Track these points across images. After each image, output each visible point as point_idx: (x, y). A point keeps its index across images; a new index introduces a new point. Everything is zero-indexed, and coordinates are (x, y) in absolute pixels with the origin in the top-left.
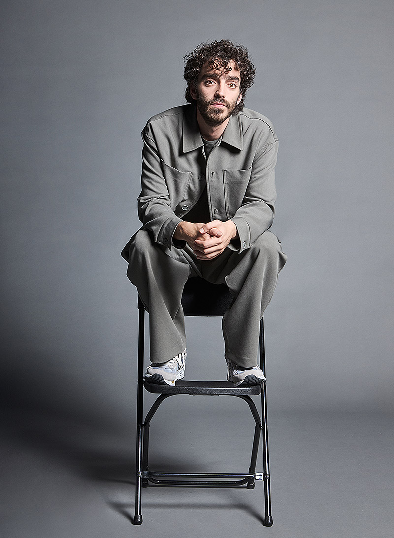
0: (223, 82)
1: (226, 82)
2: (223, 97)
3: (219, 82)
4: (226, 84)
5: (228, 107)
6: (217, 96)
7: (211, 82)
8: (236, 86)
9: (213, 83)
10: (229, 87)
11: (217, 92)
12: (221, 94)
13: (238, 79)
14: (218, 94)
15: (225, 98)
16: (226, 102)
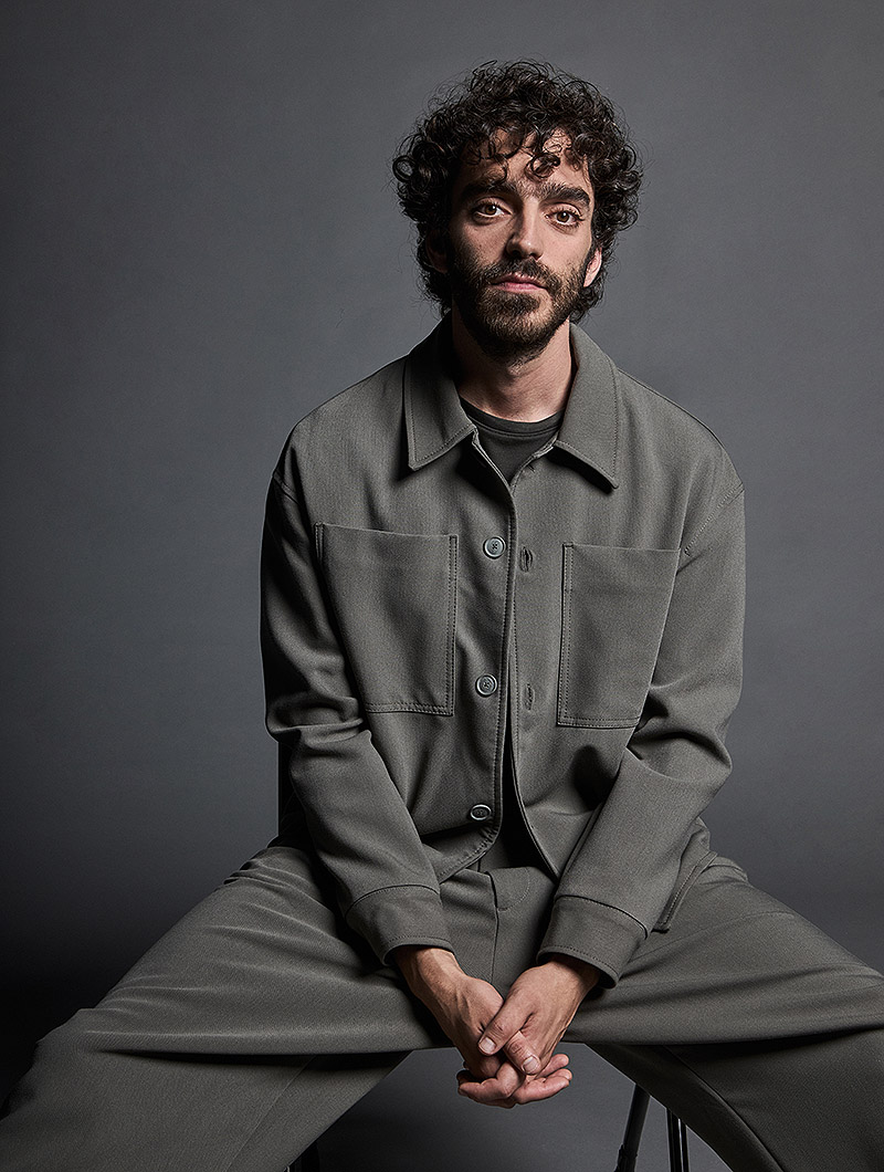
0: (532, 205)
1: (543, 206)
2: (536, 255)
3: (518, 207)
4: (542, 215)
5: (553, 288)
6: (514, 254)
7: (490, 209)
8: (576, 218)
9: (499, 212)
10: (554, 224)
11: (514, 241)
12: (528, 243)
13: (583, 195)
14: (518, 246)
15: (545, 260)
16: (546, 274)
